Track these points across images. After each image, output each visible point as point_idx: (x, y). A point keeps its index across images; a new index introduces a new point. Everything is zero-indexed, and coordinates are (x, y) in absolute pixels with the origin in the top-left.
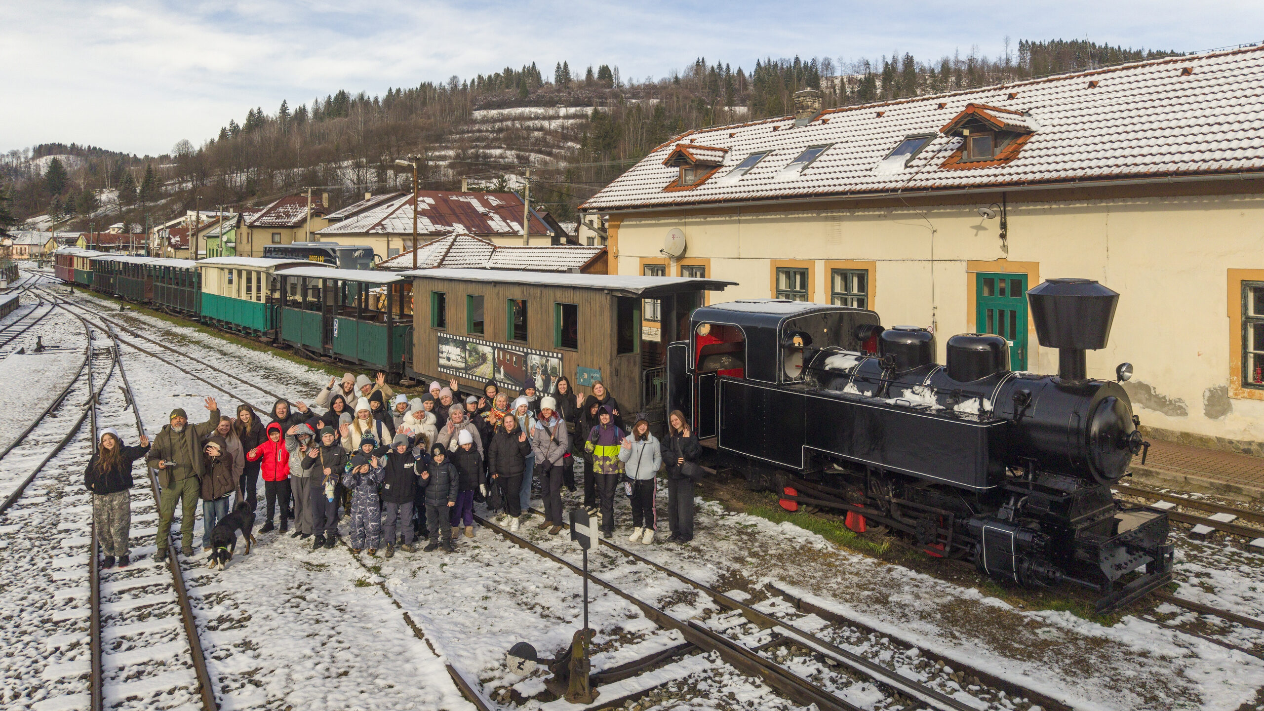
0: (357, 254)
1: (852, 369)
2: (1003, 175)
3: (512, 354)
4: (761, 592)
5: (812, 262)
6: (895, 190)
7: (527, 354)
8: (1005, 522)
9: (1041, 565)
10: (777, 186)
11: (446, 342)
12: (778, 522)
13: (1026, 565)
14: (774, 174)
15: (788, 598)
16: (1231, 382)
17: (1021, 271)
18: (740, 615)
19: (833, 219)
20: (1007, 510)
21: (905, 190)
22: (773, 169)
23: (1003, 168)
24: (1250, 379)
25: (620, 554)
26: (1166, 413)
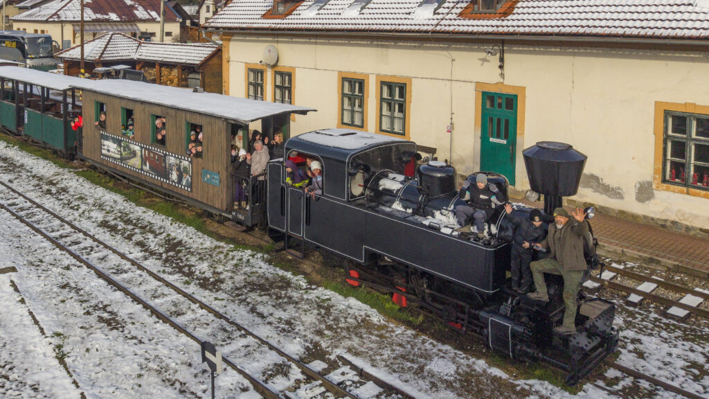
0: (40, 40)
1: (398, 190)
2: (503, 26)
3: (155, 154)
4: (335, 362)
5: (367, 75)
6: (427, 32)
7: (166, 155)
8: (505, 317)
9: (529, 348)
10: (344, 22)
11: (107, 138)
12: (346, 296)
13: (519, 347)
14: (341, 11)
15: (354, 367)
16: (655, 179)
17: (513, 92)
18: (321, 385)
19: (383, 46)
20: (506, 308)
21: (434, 32)
22: (341, 7)
23: (503, 20)
24: (668, 177)
25: (235, 328)
26: (609, 196)
